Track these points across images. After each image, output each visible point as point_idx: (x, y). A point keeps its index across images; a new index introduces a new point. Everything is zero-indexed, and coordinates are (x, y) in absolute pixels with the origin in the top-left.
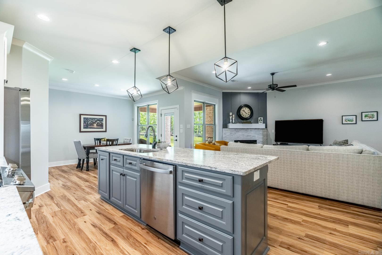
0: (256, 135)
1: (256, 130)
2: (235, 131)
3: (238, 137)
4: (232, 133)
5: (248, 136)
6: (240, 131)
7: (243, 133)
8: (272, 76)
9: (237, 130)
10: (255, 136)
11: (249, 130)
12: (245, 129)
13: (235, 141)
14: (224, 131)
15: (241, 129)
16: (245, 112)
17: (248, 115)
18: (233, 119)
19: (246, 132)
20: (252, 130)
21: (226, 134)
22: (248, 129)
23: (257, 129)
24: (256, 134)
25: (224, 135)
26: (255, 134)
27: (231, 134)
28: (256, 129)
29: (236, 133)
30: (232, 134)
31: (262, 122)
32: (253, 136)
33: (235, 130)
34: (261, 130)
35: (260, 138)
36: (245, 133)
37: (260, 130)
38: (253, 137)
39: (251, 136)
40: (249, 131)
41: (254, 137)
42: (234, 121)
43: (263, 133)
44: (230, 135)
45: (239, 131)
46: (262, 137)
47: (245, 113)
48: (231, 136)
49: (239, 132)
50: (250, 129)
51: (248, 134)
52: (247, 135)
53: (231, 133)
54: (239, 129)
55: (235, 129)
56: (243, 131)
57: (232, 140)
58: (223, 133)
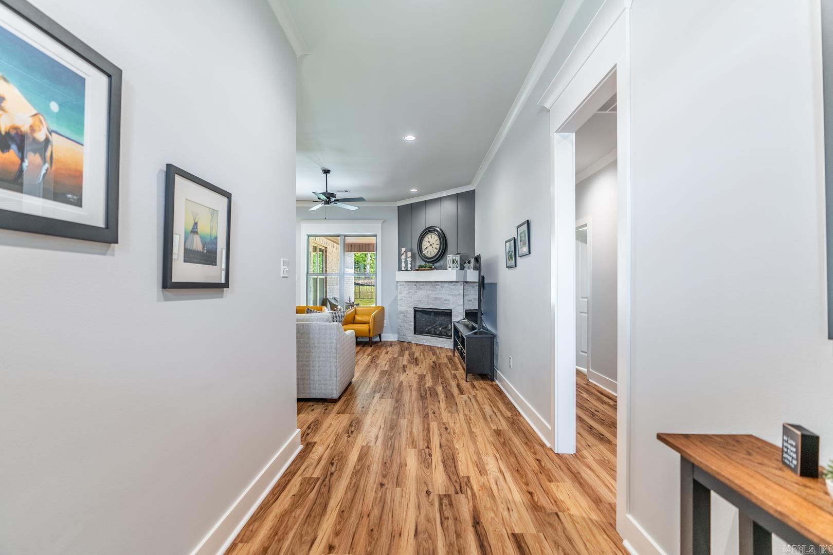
0: (451, 298)
1: (451, 286)
3: (420, 301)
4: (410, 291)
5: (436, 299)
9: (418, 284)
10: (448, 300)
11: (438, 285)
12: (432, 284)
13: (414, 308)
14: (399, 288)
16: (431, 245)
17: (436, 250)
18: (409, 262)
19: (432, 290)
20: (445, 284)
21: (401, 294)
22: (437, 283)
23: (453, 283)
24: (451, 295)
26: (449, 295)
27: (409, 293)
28: (451, 282)
29: (416, 292)
31: (459, 267)
32: (445, 300)
33: (416, 285)
34: (461, 285)
35: (459, 306)
36: (430, 292)
37: (459, 284)
38: (445, 302)
39: (441, 298)
40: (439, 287)
41: (447, 302)
42: (409, 266)
44: (408, 296)
45: (421, 287)
46: (461, 302)
47: (431, 247)
48: (408, 298)
49: (421, 289)
50: (439, 283)
51: (437, 294)
52: (435, 296)
55: (415, 283)
56: (428, 287)
57: (410, 307)
58: (399, 292)
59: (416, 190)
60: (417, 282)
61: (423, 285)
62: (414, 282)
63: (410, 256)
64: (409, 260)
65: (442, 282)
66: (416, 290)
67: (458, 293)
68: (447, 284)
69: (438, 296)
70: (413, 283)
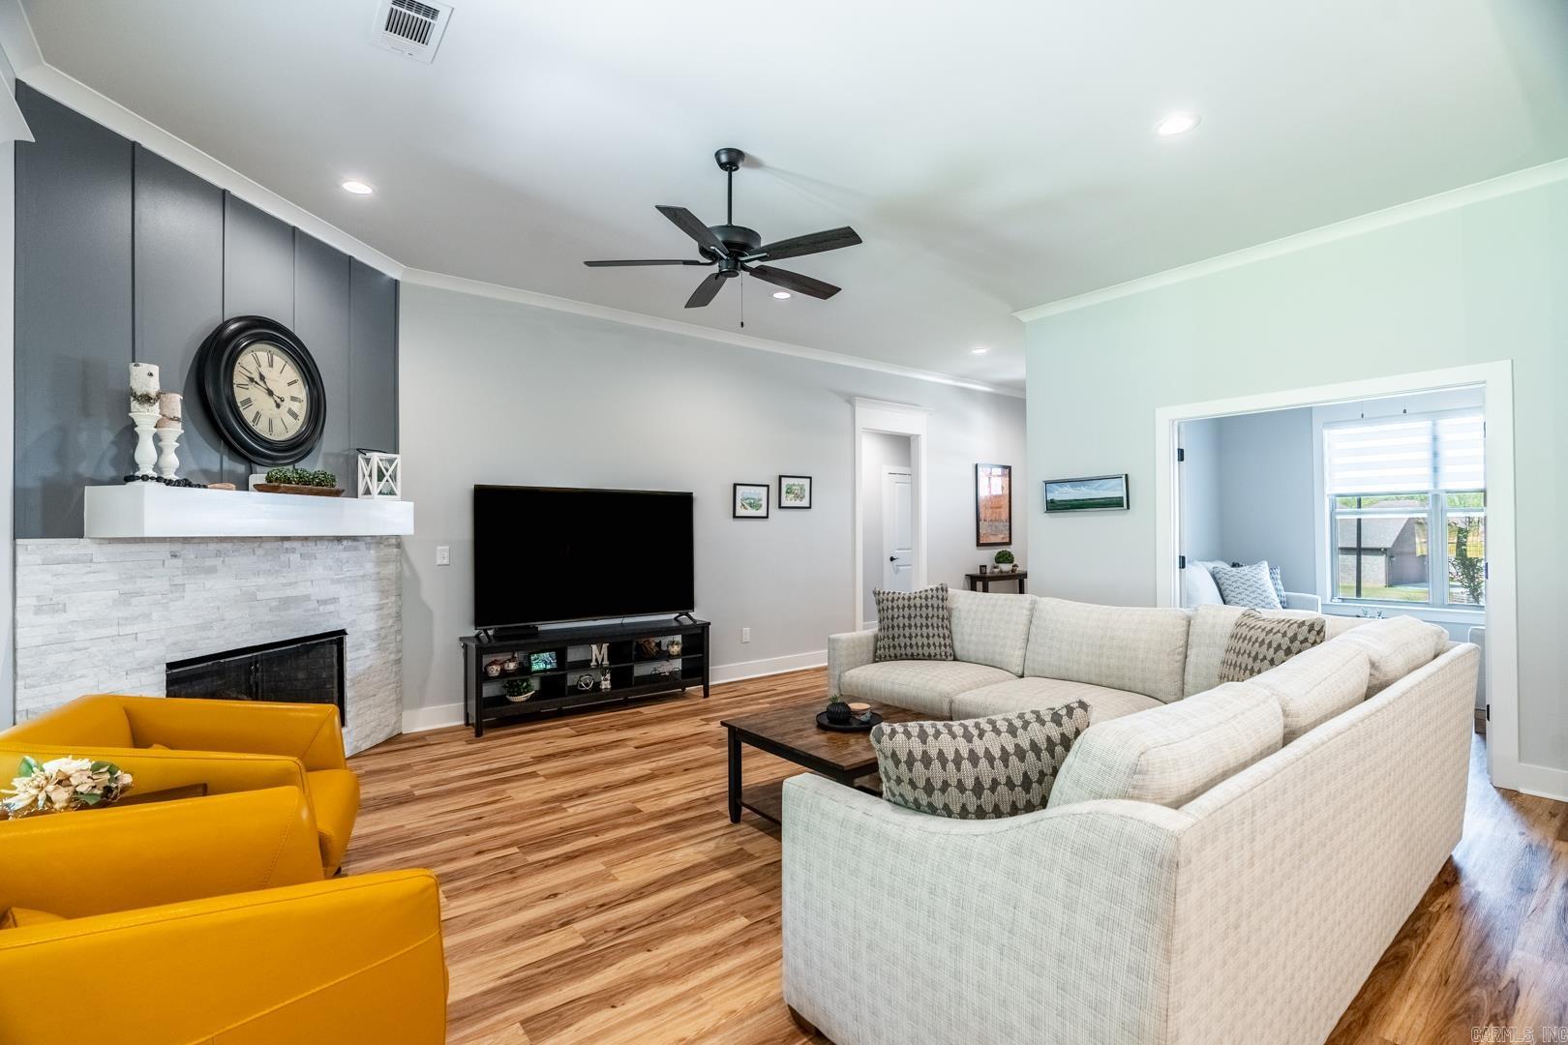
0: (343, 592)
1: (339, 552)
2: (178, 562)
3: (206, 626)
5: (286, 603)
6: (218, 562)
7: (252, 583)
8: (727, 173)
9: (189, 552)
10: (334, 600)
11: (293, 551)
12: (267, 546)
13: (168, 664)
14: (34, 579)
15: (228, 546)
16: (270, 393)
17: (289, 419)
18: (170, 444)
19: (269, 572)
20: (311, 547)
22: (287, 544)
23: (345, 543)
24: (339, 581)
25: (45, 619)
26: (333, 581)
27: (125, 598)
28: (339, 539)
29: (180, 588)
30: (134, 601)
32: (324, 602)
33: (174, 556)
34: (368, 546)
35: (365, 612)
36: (261, 581)
37: (361, 545)
38: (322, 608)
39: (307, 598)
40: (295, 558)
41: (331, 608)
42: (170, 460)
43: (378, 573)
45: (209, 562)
46: (372, 599)
47: (270, 402)
49: (212, 570)
50: (297, 545)
51: (290, 584)
52: (281, 594)
53: (129, 587)
54: (212, 547)
55: (176, 547)
56: (243, 560)
57: (142, 668)
60: (186, 540)
61: (218, 554)
62: (172, 540)
65: (306, 539)
66: (178, 581)
67: (361, 573)
68: (322, 546)
69: (289, 592)
70: (165, 548)
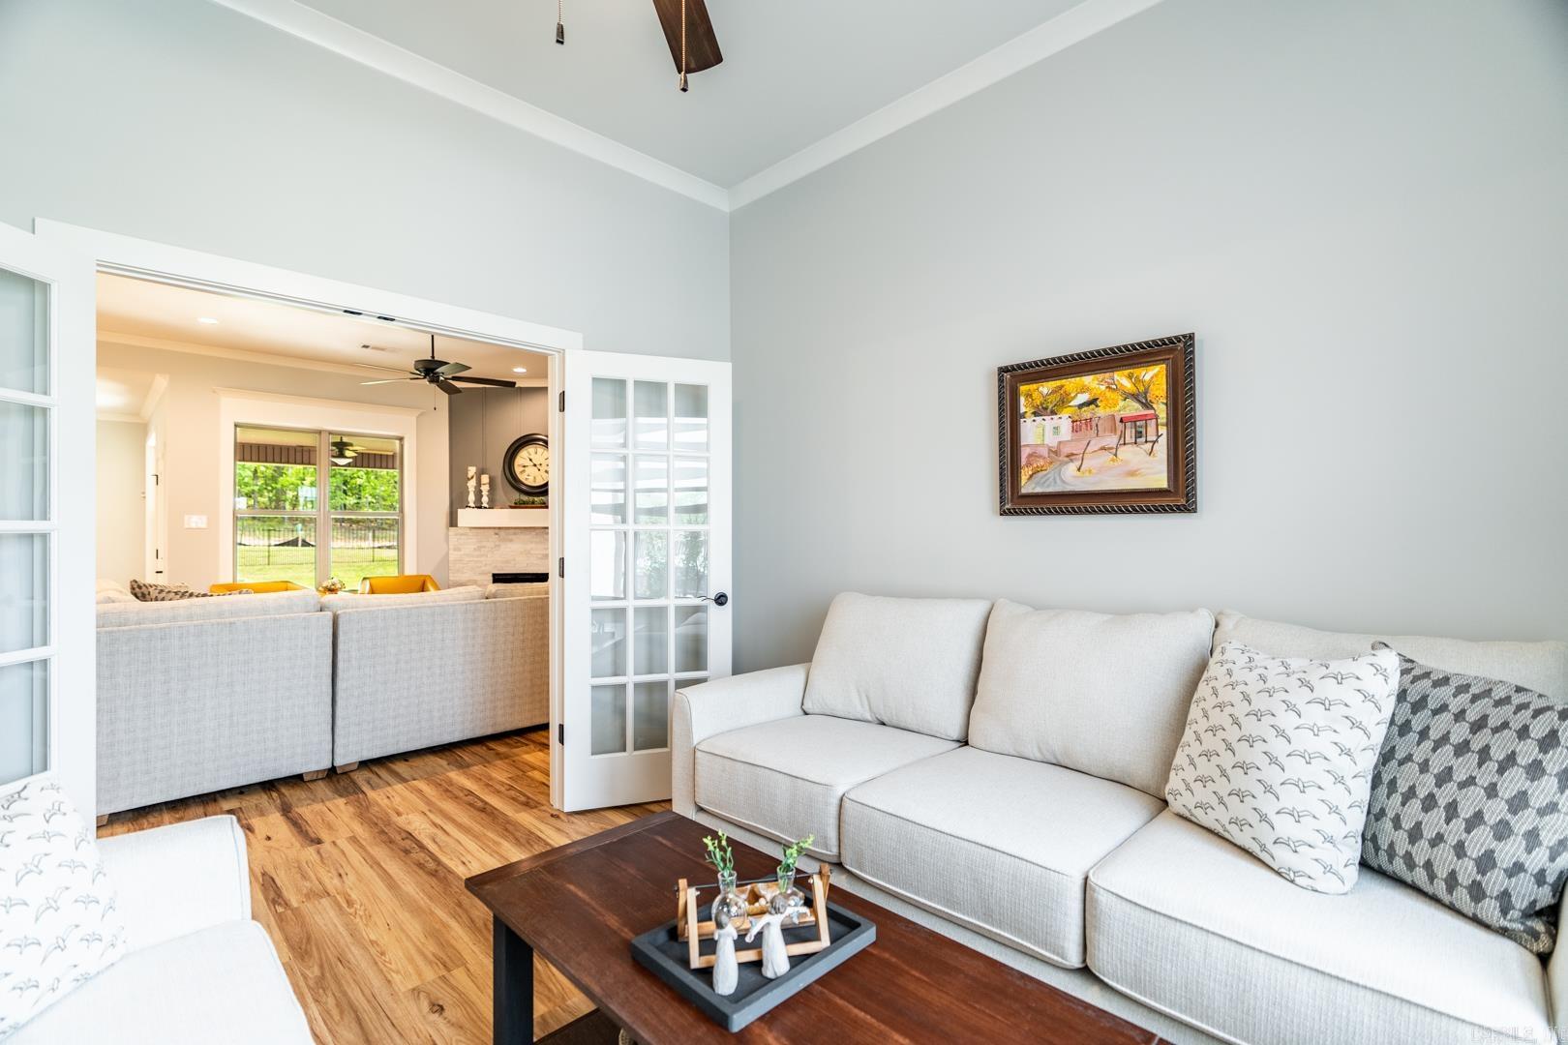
2: (497, 536)
3: (507, 562)
4: (484, 544)
5: (545, 556)
6: (513, 537)
7: (528, 546)
9: (502, 533)
12: (538, 531)
13: (494, 575)
14: (453, 540)
15: (517, 531)
18: (485, 493)
19: (537, 542)
21: (459, 550)
25: (456, 553)
27: (479, 548)
29: (499, 546)
30: (482, 550)
33: (496, 534)
36: (533, 545)
42: (485, 499)
44: (477, 553)
45: (510, 537)
47: (534, 467)
48: (478, 556)
49: (511, 540)
53: (480, 545)
54: (512, 531)
55: (497, 531)
56: (527, 536)
57: (484, 573)
58: (451, 547)
59: (524, 370)
60: (500, 528)
61: (515, 534)
62: (494, 528)
63: (488, 481)
64: (485, 489)
66: (497, 543)
70: (492, 532)
